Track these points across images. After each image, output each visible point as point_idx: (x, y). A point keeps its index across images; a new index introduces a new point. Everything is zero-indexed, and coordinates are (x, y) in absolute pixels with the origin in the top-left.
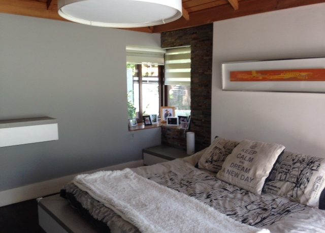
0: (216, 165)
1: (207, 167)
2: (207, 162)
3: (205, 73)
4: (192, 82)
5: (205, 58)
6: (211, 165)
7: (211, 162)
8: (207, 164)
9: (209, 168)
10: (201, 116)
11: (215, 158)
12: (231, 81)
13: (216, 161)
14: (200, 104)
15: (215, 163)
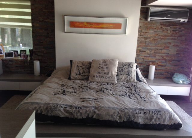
3: (45, 20)
6: (80, 76)
7: (80, 75)
8: (77, 76)
10: (43, 49)
11: (81, 72)
12: (71, 27)
14: (41, 42)
15: (83, 74)
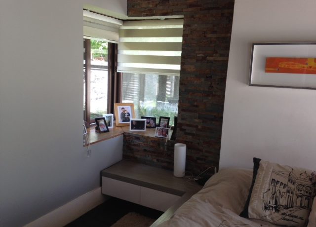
0: (290, 215)
1: (268, 218)
2: (266, 208)
3: (208, 58)
4: (182, 71)
5: (209, 36)
6: (277, 214)
7: (277, 210)
8: (267, 213)
9: (272, 219)
10: (197, 120)
11: (283, 201)
12: (267, 71)
13: (286, 207)
14: (195, 104)
15: (287, 212)
